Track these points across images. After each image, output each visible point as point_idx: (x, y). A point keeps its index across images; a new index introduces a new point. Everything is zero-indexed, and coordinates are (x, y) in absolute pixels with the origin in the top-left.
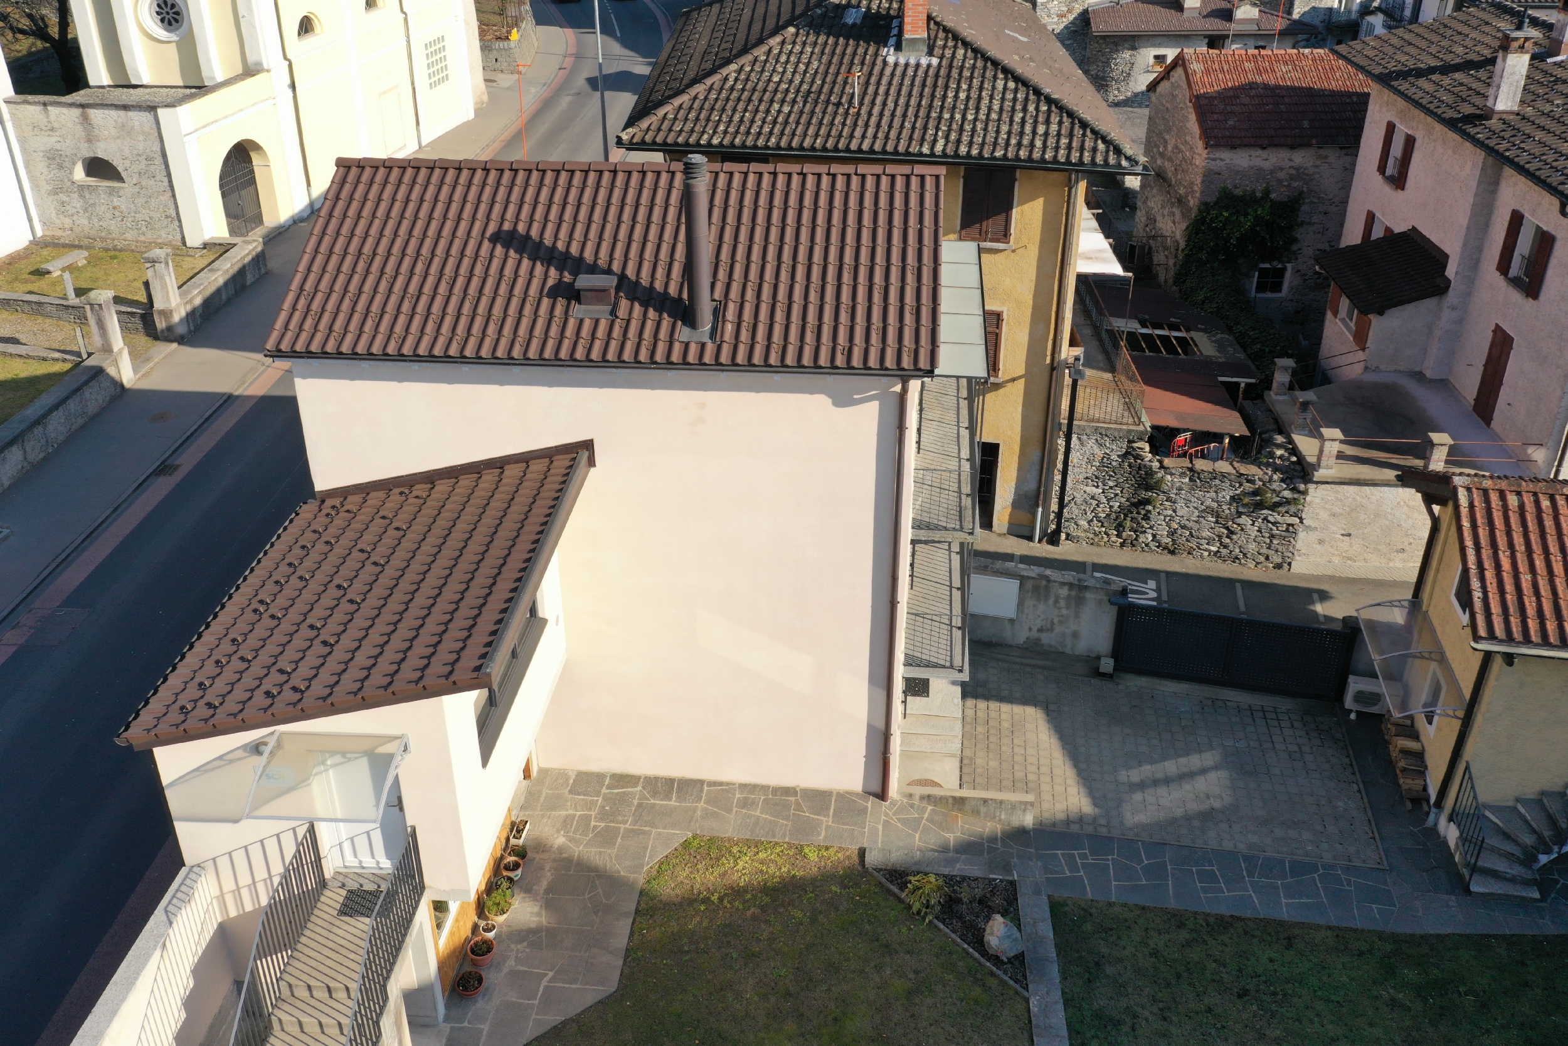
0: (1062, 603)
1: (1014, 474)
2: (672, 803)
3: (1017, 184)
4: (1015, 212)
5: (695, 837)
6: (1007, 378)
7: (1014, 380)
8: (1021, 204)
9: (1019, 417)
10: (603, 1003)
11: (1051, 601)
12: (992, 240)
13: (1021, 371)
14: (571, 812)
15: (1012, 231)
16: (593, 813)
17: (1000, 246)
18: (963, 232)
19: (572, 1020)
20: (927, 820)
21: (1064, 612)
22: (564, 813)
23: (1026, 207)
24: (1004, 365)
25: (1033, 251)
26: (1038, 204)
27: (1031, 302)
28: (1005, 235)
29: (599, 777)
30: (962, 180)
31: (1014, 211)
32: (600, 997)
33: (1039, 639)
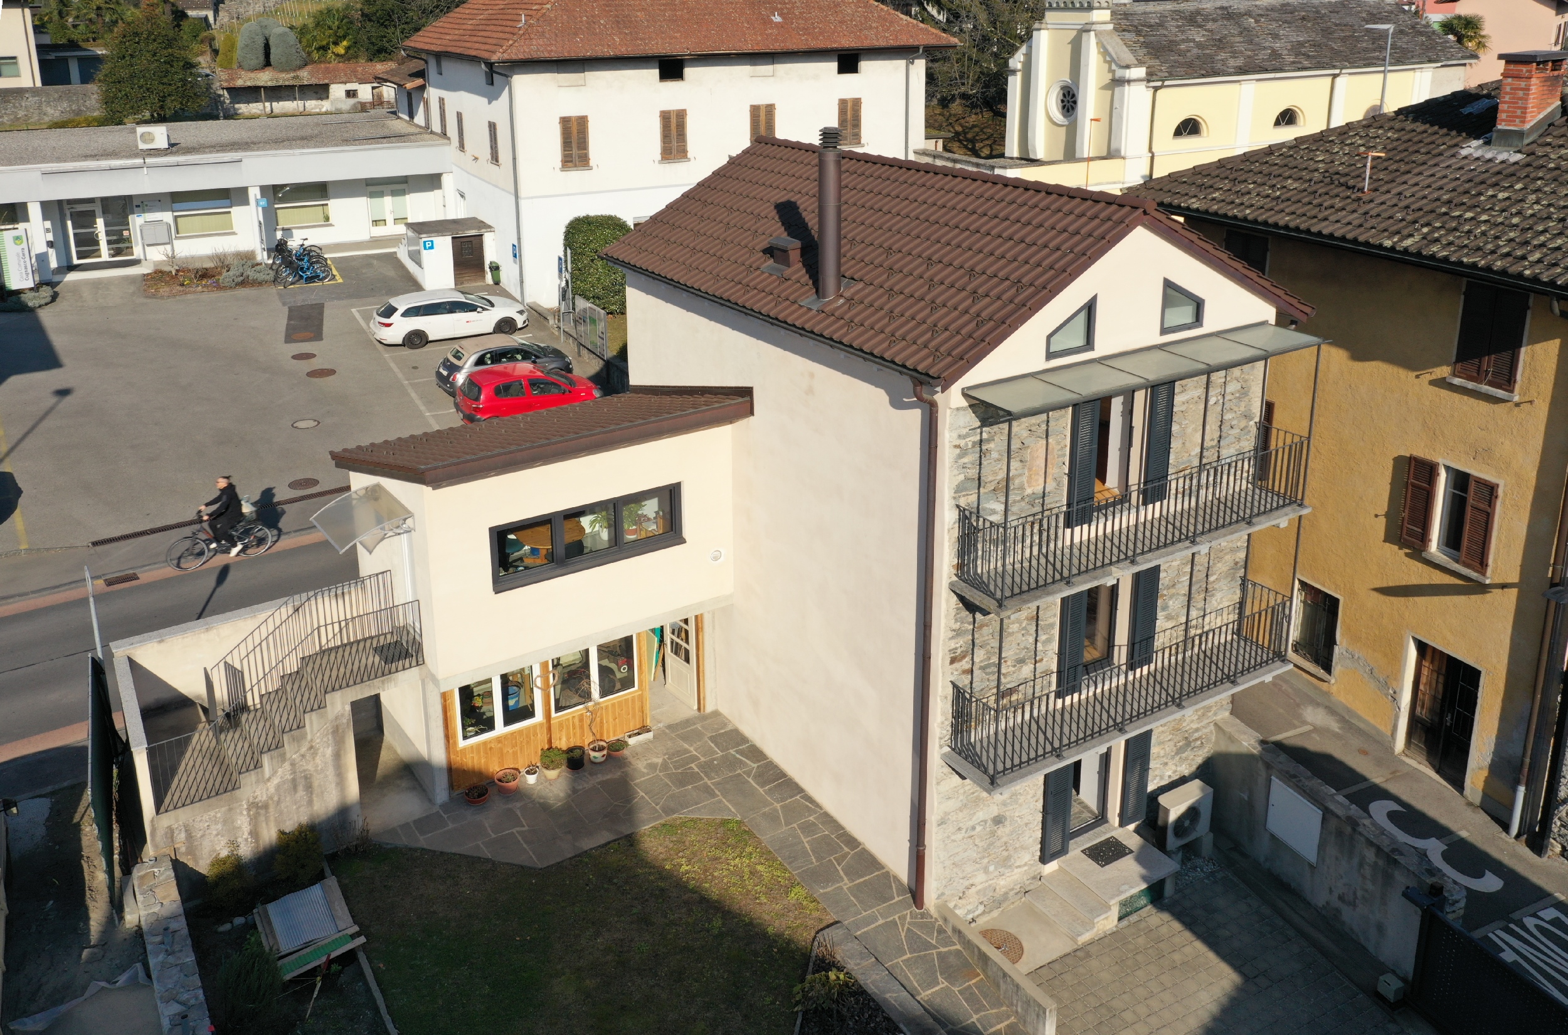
0: (1367, 871)
1: (1495, 724)
2: (761, 790)
3: (1529, 314)
4: (1524, 352)
5: (739, 823)
6: (1497, 581)
7: (1504, 586)
8: (1533, 341)
9: (1507, 641)
10: (524, 870)
11: (1356, 861)
12: (1491, 384)
13: (1514, 578)
14: (692, 749)
15: (1519, 377)
16: (703, 759)
17: (1500, 393)
18: (1459, 366)
19: (493, 863)
20: (939, 954)
21: (1370, 886)
22: (686, 746)
23: (1538, 347)
24: (1495, 560)
25: (1542, 410)
26: (1553, 347)
27: (1533, 482)
28: (1507, 380)
29: (744, 739)
30: (1462, 297)
31: (1523, 350)
32: (526, 864)
33: (1338, 911)
